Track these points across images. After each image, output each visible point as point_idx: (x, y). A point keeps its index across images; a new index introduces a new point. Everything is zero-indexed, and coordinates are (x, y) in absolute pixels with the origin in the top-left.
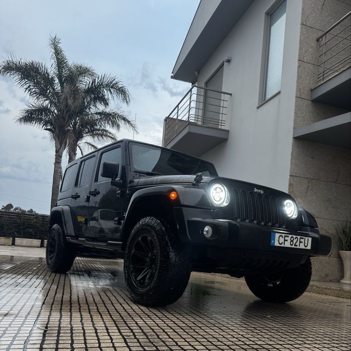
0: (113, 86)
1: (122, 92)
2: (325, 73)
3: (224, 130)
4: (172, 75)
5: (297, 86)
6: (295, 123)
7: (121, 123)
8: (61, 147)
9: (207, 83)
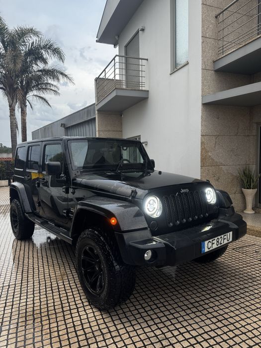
0: (49, 47)
1: (57, 52)
2: (224, 47)
3: (145, 91)
4: (97, 39)
5: (202, 60)
6: (202, 91)
7: (60, 77)
8: (13, 101)
9: (126, 47)
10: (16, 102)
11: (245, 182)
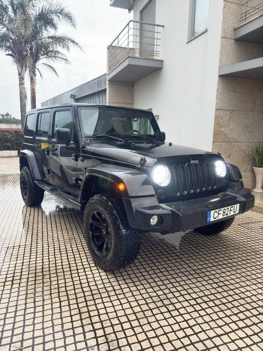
0: (61, 12)
1: (68, 17)
2: (247, 13)
3: (159, 60)
4: (111, 2)
5: (223, 27)
6: (220, 62)
7: (71, 45)
8: (22, 70)
9: (141, 12)
10: (26, 70)
11: (257, 160)
